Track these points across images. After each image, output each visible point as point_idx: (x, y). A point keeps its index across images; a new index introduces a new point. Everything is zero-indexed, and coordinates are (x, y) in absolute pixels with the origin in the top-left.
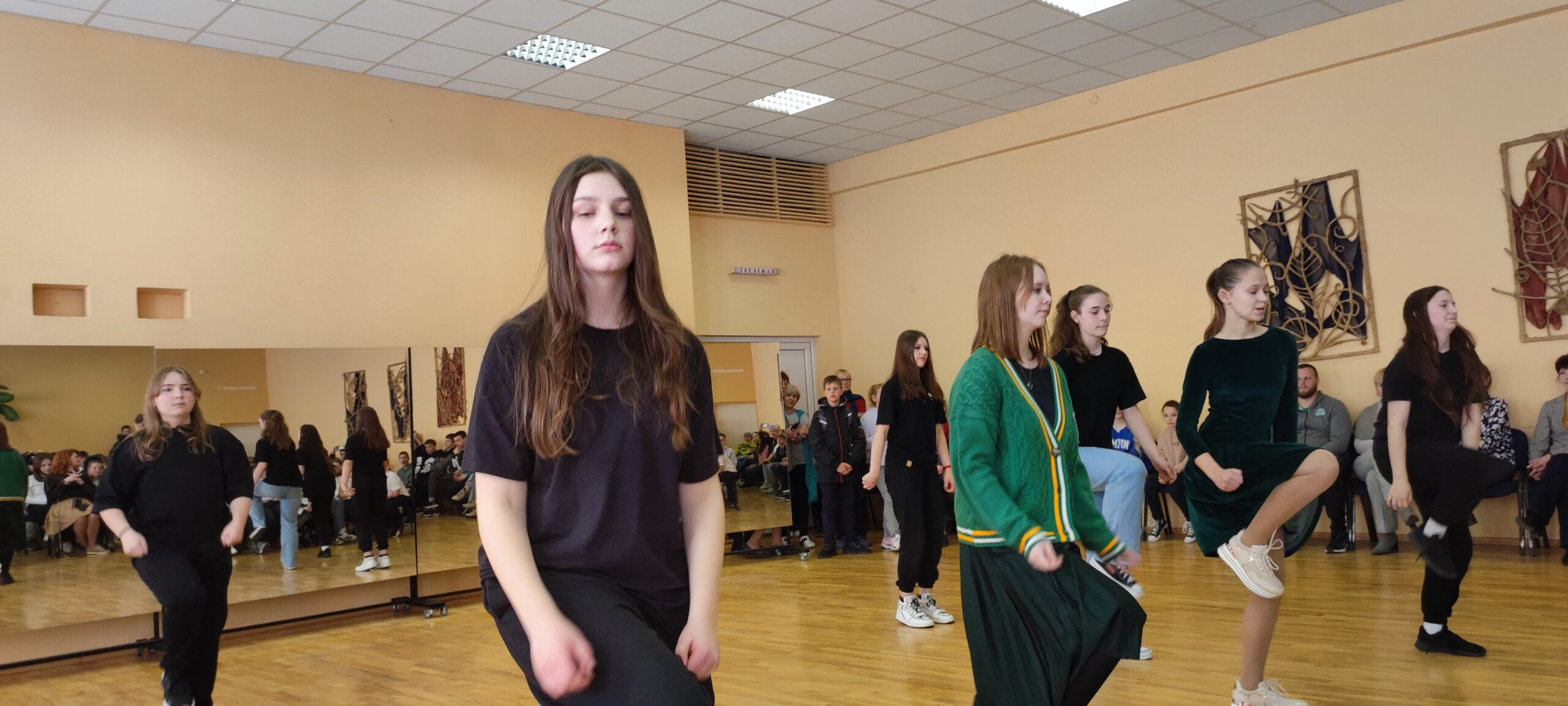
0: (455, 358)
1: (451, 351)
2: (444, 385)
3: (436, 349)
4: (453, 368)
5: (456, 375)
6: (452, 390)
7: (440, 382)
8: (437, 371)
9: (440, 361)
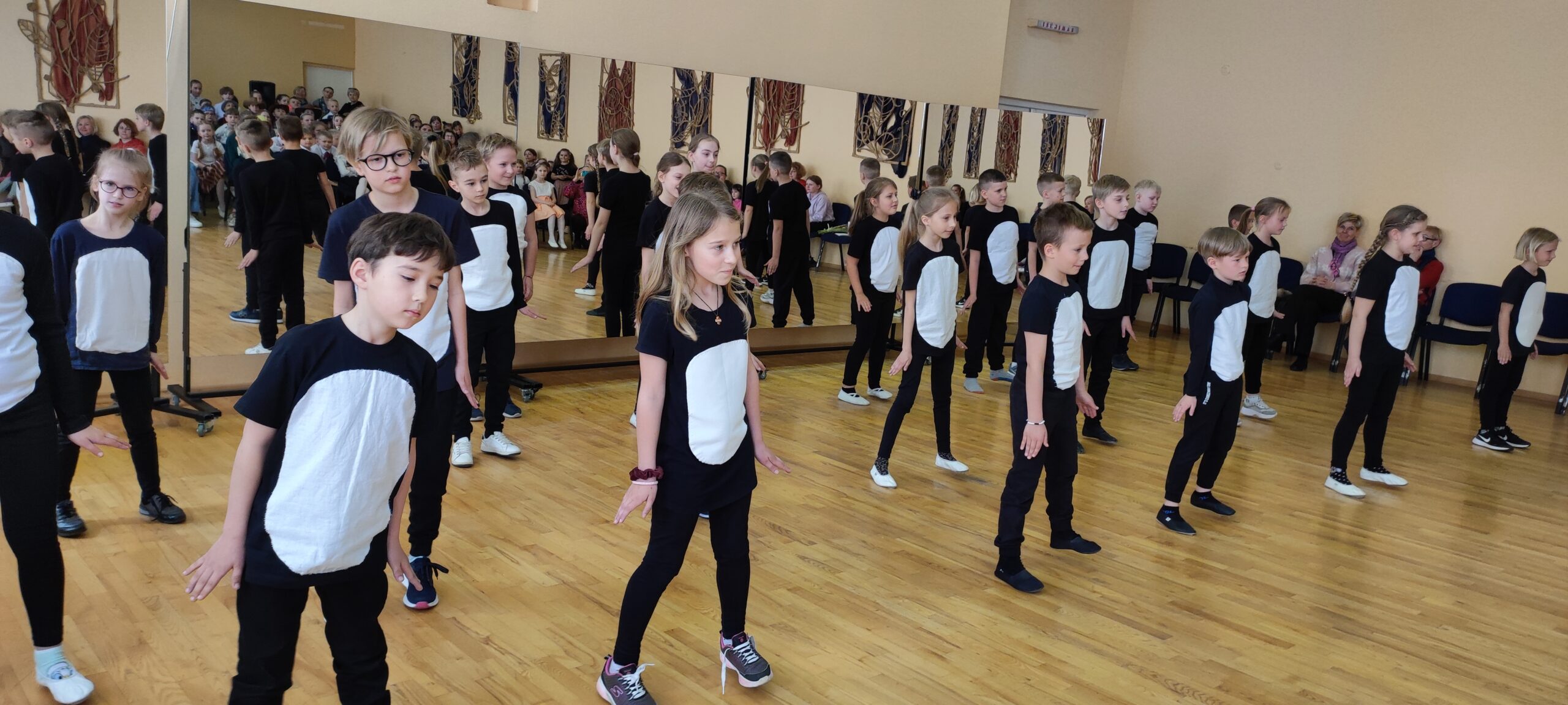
0: (623, 74)
1: (620, 65)
2: (608, 103)
3: (603, 59)
4: (620, 86)
5: (623, 94)
6: (617, 109)
7: (603, 99)
8: (601, 87)
9: (606, 76)
